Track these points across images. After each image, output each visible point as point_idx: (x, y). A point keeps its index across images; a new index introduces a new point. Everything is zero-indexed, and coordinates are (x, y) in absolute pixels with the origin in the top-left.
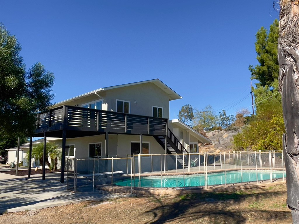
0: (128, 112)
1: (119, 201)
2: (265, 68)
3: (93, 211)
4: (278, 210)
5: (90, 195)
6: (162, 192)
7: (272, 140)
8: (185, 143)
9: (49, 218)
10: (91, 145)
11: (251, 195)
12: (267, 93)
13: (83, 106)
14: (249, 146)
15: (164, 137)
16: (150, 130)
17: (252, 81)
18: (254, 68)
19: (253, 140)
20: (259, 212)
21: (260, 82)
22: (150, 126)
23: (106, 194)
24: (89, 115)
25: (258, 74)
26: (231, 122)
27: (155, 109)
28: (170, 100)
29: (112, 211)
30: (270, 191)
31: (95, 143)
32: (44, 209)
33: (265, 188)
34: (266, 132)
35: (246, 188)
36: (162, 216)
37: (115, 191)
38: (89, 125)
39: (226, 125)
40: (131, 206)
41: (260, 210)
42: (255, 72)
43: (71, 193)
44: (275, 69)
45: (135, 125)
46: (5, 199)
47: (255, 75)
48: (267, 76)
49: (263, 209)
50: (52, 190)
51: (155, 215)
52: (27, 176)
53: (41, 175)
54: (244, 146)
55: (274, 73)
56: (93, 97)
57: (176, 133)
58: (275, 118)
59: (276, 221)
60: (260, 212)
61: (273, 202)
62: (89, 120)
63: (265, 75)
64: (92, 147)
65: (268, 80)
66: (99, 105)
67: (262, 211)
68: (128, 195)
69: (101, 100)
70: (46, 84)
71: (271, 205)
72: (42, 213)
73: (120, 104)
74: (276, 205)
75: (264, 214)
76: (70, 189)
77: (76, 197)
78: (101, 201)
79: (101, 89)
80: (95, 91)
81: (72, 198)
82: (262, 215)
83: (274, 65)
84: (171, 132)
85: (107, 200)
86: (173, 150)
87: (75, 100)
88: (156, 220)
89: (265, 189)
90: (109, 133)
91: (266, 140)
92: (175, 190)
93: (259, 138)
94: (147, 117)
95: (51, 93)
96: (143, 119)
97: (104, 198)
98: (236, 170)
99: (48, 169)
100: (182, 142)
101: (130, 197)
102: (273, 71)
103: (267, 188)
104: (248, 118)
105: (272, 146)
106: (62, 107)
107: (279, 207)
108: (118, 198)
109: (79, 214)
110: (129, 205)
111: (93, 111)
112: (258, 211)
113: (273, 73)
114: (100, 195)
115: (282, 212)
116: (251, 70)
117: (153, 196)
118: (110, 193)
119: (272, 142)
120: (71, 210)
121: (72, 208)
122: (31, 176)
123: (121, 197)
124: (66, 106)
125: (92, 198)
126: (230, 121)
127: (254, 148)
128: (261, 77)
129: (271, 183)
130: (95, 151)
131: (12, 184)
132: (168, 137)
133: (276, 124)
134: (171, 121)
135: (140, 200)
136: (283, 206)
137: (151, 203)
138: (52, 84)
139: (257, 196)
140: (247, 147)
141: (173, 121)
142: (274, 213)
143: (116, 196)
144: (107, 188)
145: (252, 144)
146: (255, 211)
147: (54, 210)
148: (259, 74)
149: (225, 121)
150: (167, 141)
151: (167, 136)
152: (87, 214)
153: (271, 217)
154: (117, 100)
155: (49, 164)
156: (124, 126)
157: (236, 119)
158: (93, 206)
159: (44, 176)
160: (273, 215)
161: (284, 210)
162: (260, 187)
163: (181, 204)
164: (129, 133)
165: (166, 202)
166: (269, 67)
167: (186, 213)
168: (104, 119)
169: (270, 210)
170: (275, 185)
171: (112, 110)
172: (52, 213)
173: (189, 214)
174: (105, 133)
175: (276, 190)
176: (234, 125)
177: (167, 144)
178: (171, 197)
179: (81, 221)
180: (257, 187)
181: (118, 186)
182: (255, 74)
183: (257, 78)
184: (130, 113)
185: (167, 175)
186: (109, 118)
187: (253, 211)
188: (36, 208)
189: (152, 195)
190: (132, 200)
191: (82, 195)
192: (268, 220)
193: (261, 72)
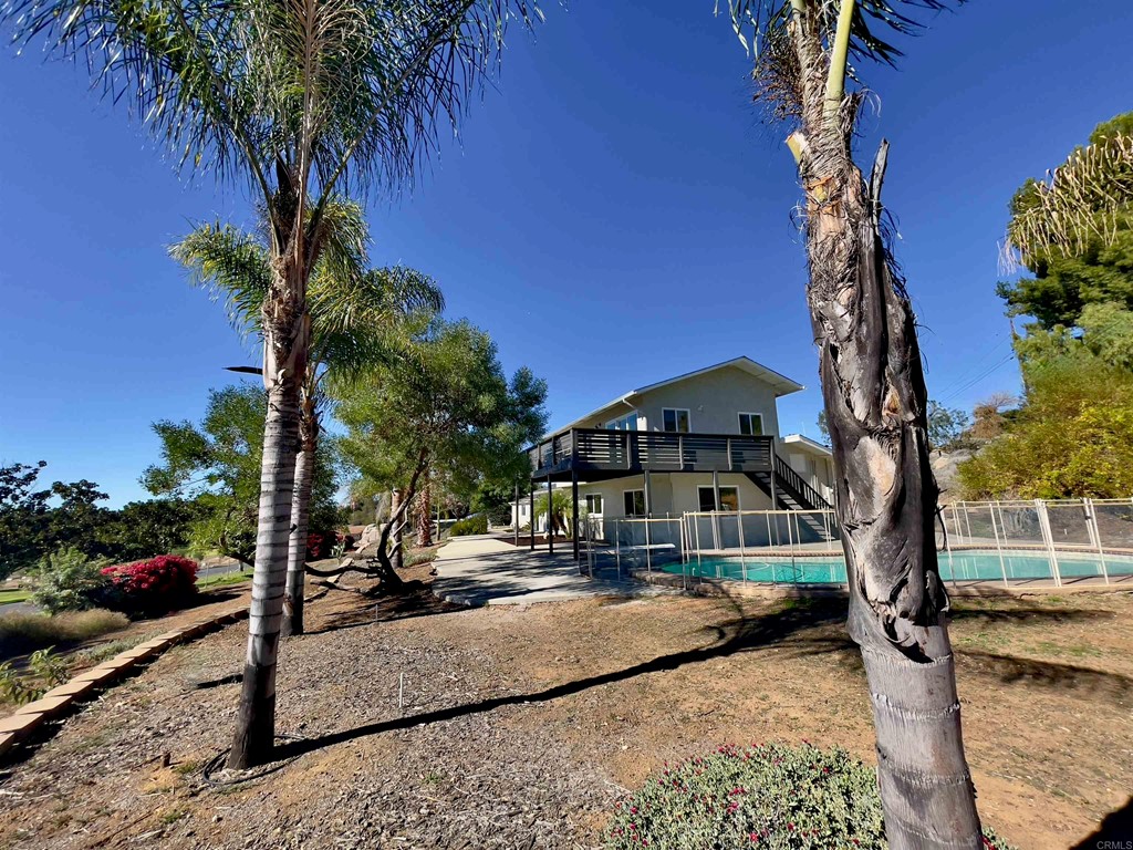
0: (687, 429)
1: (660, 602)
2: (1052, 282)
3: (611, 615)
4: (1053, 660)
5: (612, 586)
6: (747, 591)
7: (1089, 470)
8: (823, 486)
9: (543, 619)
10: (626, 493)
11: (976, 614)
12: (1062, 346)
13: (607, 425)
14: (1010, 488)
15: (769, 474)
16: (733, 461)
17: (1013, 319)
18: (1014, 287)
19: (1022, 472)
20: (985, 658)
21: (1040, 318)
22: (732, 453)
23: (640, 586)
24: (618, 442)
25: (1030, 299)
26: (959, 429)
27: (744, 419)
28: (777, 396)
29: (641, 619)
30: (1049, 608)
31: (633, 491)
32: (539, 604)
33: (1034, 598)
34: (1063, 450)
35: (966, 596)
36: (734, 639)
37: (658, 582)
38: (619, 459)
39: (945, 436)
40: (678, 613)
41: (991, 653)
42: (1020, 296)
43: (585, 580)
44: (1086, 279)
45: (700, 453)
46: (490, 584)
47: (1019, 306)
48: (1061, 301)
49: (1001, 652)
50: (557, 573)
51: (722, 635)
52: (529, 547)
53: (547, 546)
54: (992, 487)
55: (1085, 291)
56: (620, 408)
57: (798, 464)
58: (1092, 410)
59: (1033, 687)
60: (990, 659)
61: (1042, 638)
62: (619, 451)
63: (1055, 298)
64: (628, 496)
65: (1068, 309)
66: (633, 421)
67: (996, 658)
68: (679, 591)
69: (635, 412)
70: (535, 398)
71: (1034, 645)
72: (534, 611)
73: (669, 415)
74: (1049, 646)
75: (998, 666)
76: (584, 573)
77: (590, 587)
78: (630, 598)
79: (632, 393)
80: (623, 398)
81: (583, 588)
82: (992, 668)
83: (1083, 269)
84: (783, 463)
85: (639, 597)
86: (794, 502)
87: (595, 417)
88: (719, 644)
89: (1032, 602)
90: (651, 471)
91: (1064, 470)
92: (777, 588)
93: (1039, 466)
94: (726, 437)
95: (543, 412)
96: (716, 442)
97: (634, 593)
98: (964, 549)
99: (563, 536)
100: (814, 484)
101: (682, 594)
102: (1081, 283)
103: (1041, 599)
104: (1012, 415)
105: (1090, 485)
106: (568, 432)
107: (1057, 654)
108: (659, 595)
109: (588, 617)
110: (675, 610)
111: (623, 433)
112: (983, 654)
113: (1080, 290)
114: (630, 587)
115: (1064, 666)
116: (1004, 294)
117: (729, 597)
118: (648, 584)
119: (1089, 475)
120: (578, 611)
121: (579, 607)
122: (536, 547)
123: (666, 595)
124: (574, 429)
125: (613, 592)
126: (955, 426)
127: (1026, 492)
128: (1039, 306)
129: (1058, 585)
130: (633, 504)
131: (507, 559)
132: (778, 476)
133: (1099, 426)
134: (783, 439)
135: (699, 603)
136: (1074, 651)
137: (719, 611)
138: (544, 396)
139: (995, 616)
140: (1002, 491)
141: (788, 440)
142: (1034, 668)
143: (656, 590)
144: (644, 574)
145: (1019, 482)
146: (972, 654)
147: (552, 608)
148: (1031, 301)
149: (939, 428)
150: (776, 482)
151: (776, 472)
152: (599, 620)
153: (1020, 675)
154: (663, 408)
155: (564, 528)
156: (679, 457)
157: (972, 420)
158: (612, 607)
159: (551, 549)
160: (1030, 671)
161: (1073, 664)
162: (1015, 594)
163: (783, 619)
164: (688, 469)
165: (750, 611)
166: (1064, 276)
167: (787, 639)
168: (641, 447)
169: (1022, 657)
170: (1073, 594)
171: (656, 430)
172: (548, 612)
173: (794, 641)
174: (643, 472)
175: (1071, 607)
176: (968, 435)
177: (776, 489)
178: (766, 602)
179: (588, 630)
180: (1006, 595)
181: (664, 572)
182: (1020, 301)
183: (1028, 312)
184: (690, 431)
185: (774, 555)
186: (651, 444)
187: (966, 654)
188: (527, 600)
189: (726, 593)
190: (685, 601)
191: (600, 585)
192: (1009, 680)
193: (1036, 294)
